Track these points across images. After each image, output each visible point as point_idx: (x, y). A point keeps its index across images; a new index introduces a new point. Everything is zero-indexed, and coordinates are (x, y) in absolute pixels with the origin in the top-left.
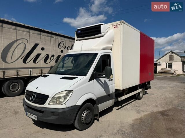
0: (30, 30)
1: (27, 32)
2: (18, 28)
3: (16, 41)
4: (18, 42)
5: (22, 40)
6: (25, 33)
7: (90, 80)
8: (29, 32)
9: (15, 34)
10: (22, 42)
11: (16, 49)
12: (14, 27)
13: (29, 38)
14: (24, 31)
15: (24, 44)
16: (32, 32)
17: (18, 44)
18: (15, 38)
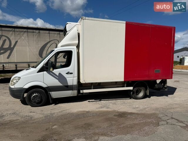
0: (60, 32)
1: (58, 34)
2: (51, 32)
3: (50, 42)
4: (51, 43)
5: (54, 41)
6: (56, 35)
7: (38, 72)
8: (60, 34)
9: (49, 37)
10: (54, 42)
11: (50, 48)
12: (48, 32)
13: (59, 38)
14: (55, 34)
15: (55, 44)
16: (62, 34)
17: (51, 44)
18: (49, 40)
